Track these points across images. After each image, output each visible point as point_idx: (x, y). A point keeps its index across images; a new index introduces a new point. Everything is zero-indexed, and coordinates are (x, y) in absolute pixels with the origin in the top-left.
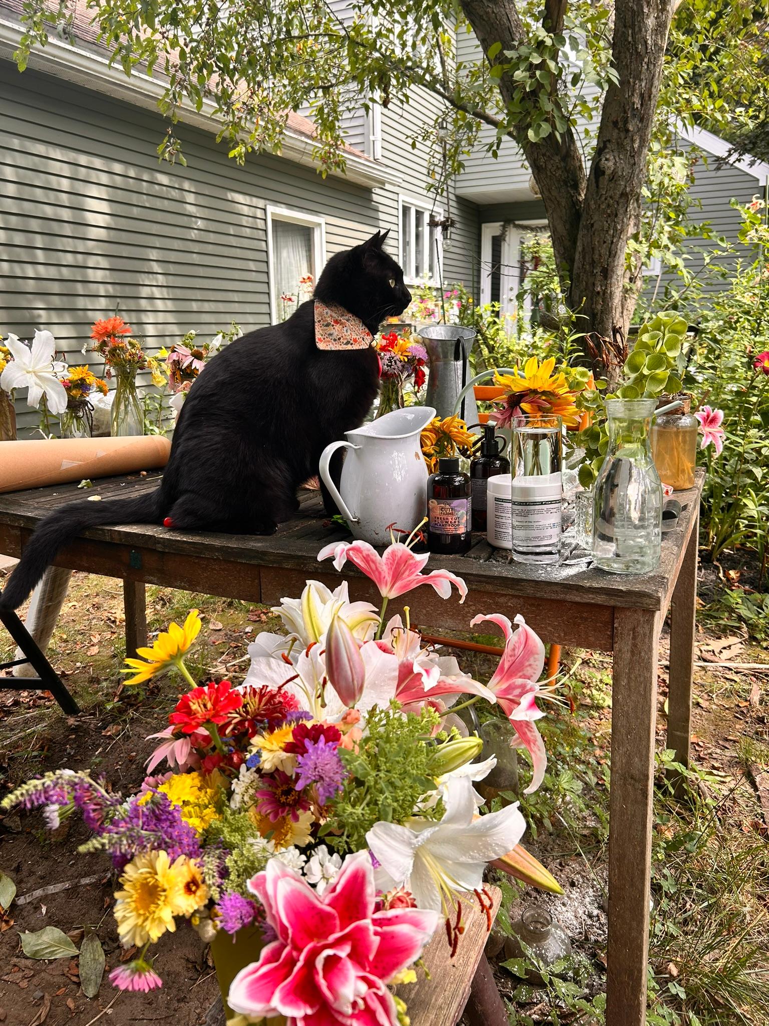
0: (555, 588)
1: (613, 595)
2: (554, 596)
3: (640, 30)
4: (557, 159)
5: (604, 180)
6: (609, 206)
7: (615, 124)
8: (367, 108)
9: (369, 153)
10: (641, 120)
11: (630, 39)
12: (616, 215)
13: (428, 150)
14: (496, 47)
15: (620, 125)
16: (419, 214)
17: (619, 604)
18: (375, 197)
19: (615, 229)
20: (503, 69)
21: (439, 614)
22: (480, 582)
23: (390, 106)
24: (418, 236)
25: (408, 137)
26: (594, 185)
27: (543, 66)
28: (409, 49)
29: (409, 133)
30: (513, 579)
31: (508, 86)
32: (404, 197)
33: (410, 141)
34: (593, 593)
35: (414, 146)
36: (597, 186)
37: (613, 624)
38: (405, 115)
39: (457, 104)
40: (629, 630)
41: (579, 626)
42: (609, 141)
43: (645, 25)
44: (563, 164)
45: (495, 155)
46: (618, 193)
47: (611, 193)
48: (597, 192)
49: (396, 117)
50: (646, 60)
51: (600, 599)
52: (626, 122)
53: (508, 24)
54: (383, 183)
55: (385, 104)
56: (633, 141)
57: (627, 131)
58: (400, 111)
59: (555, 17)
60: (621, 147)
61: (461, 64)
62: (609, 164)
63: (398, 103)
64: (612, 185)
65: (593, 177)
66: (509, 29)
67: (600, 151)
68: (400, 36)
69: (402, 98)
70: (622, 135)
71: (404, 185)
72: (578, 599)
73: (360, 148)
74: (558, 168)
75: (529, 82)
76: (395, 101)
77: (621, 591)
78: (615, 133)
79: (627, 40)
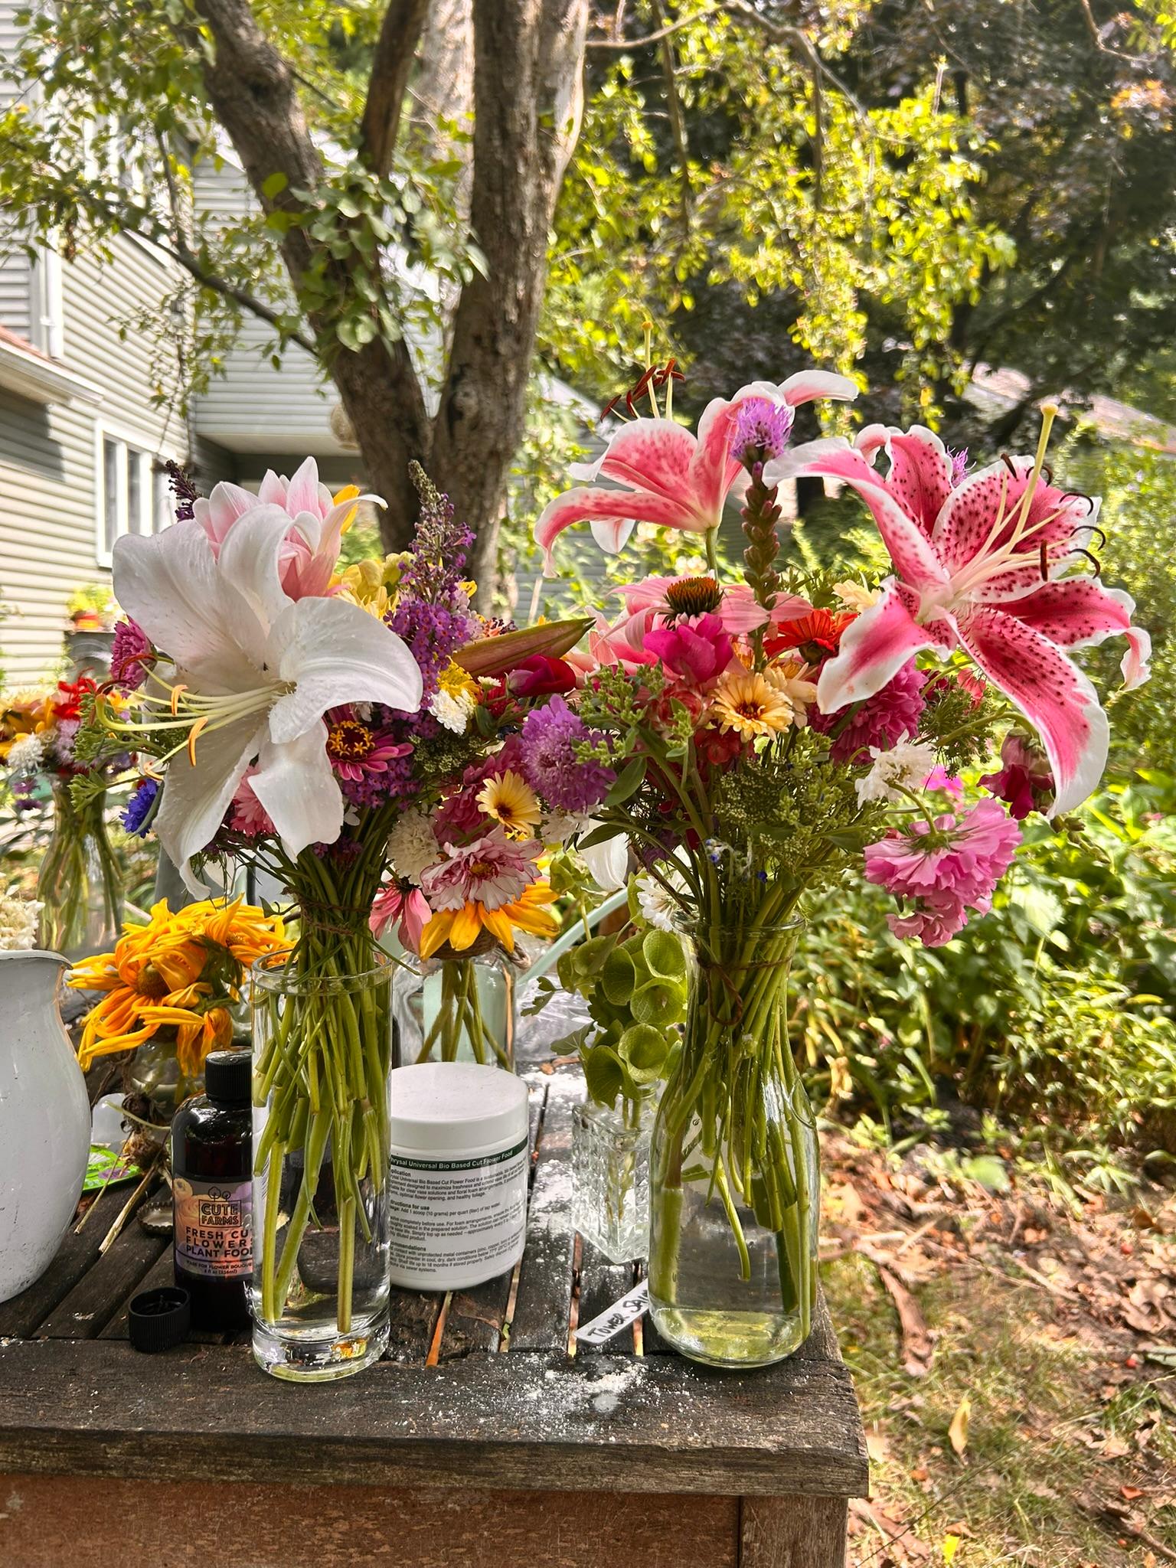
0: (586, 1460)
1: (743, 1467)
2: (583, 1483)
3: (513, 200)
4: (383, 383)
5: (462, 428)
6: (471, 469)
7: (478, 339)
8: (33, 255)
9: (39, 344)
10: (518, 339)
11: (498, 210)
12: (483, 485)
13: (151, 348)
14: (276, 182)
15: (486, 342)
16: (133, 456)
17: (760, 1490)
18: (53, 420)
19: (482, 508)
20: (289, 221)
21: (237, 1553)
22: (367, 1459)
23: (78, 261)
24: (133, 491)
25: (112, 318)
26: (446, 433)
27: (360, 222)
28: (113, 170)
29: (116, 314)
30: (465, 1445)
31: (298, 251)
32: (104, 426)
33: (118, 327)
34: (690, 1465)
35: (122, 334)
36: (452, 435)
37: (739, 1533)
38: (105, 280)
39: (203, 272)
40: (781, 1549)
41: (646, 1546)
42: (468, 365)
43: (522, 194)
44: (392, 393)
45: (276, 362)
46: (485, 450)
47: (472, 449)
48: (452, 445)
49: (91, 283)
50: (523, 248)
51: (712, 1480)
52: (494, 339)
53: (294, 149)
54: (66, 397)
55: (69, 254)
56: (506, 371)
57: (496, 353)
58: (97, 274)
59: (378, 149)
60: (487, 377)
61: (207, 213)
62: (470, 400)
63: (93, 260)
64: (475, 437)
65: (443, 419)
66: (297, 158)
67: (454, 379)
68: (97, 144)
69: (100, 253)
70: (490, 359)
71: (105, 404)
72: (650, 1485)
73: (24, 335)
74: (385, 399)
75: (338, 243)
76: (87, 255)
77: (766, 1454)
78: (478, 354)
79: (493, 212)
